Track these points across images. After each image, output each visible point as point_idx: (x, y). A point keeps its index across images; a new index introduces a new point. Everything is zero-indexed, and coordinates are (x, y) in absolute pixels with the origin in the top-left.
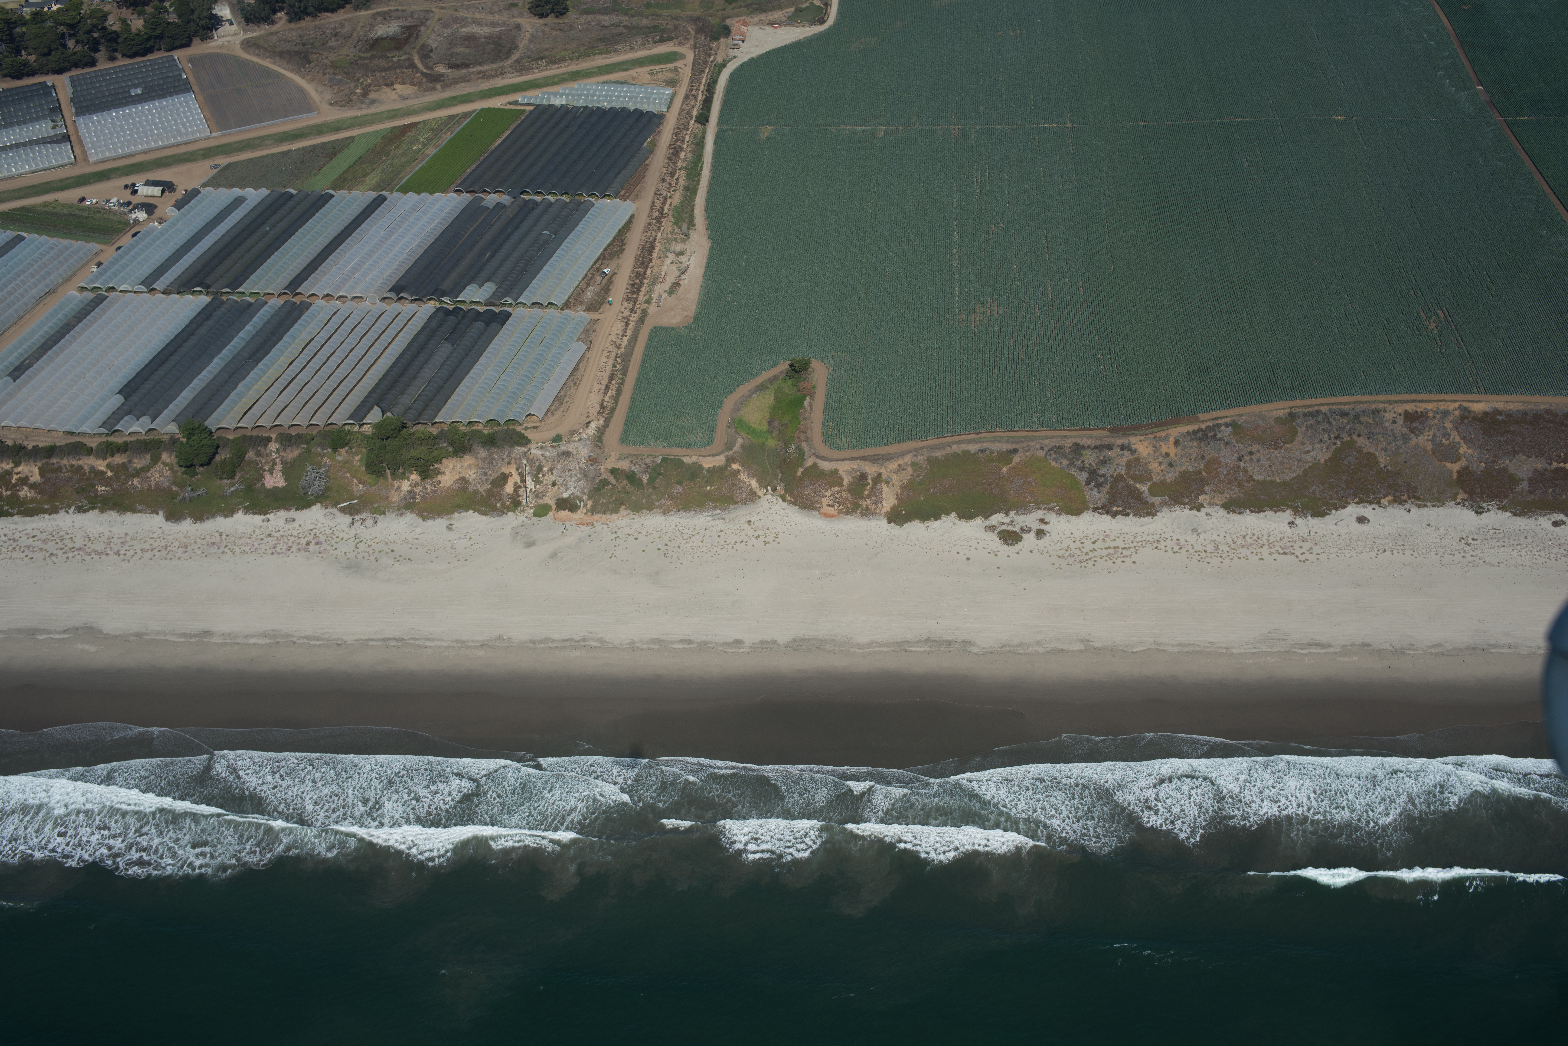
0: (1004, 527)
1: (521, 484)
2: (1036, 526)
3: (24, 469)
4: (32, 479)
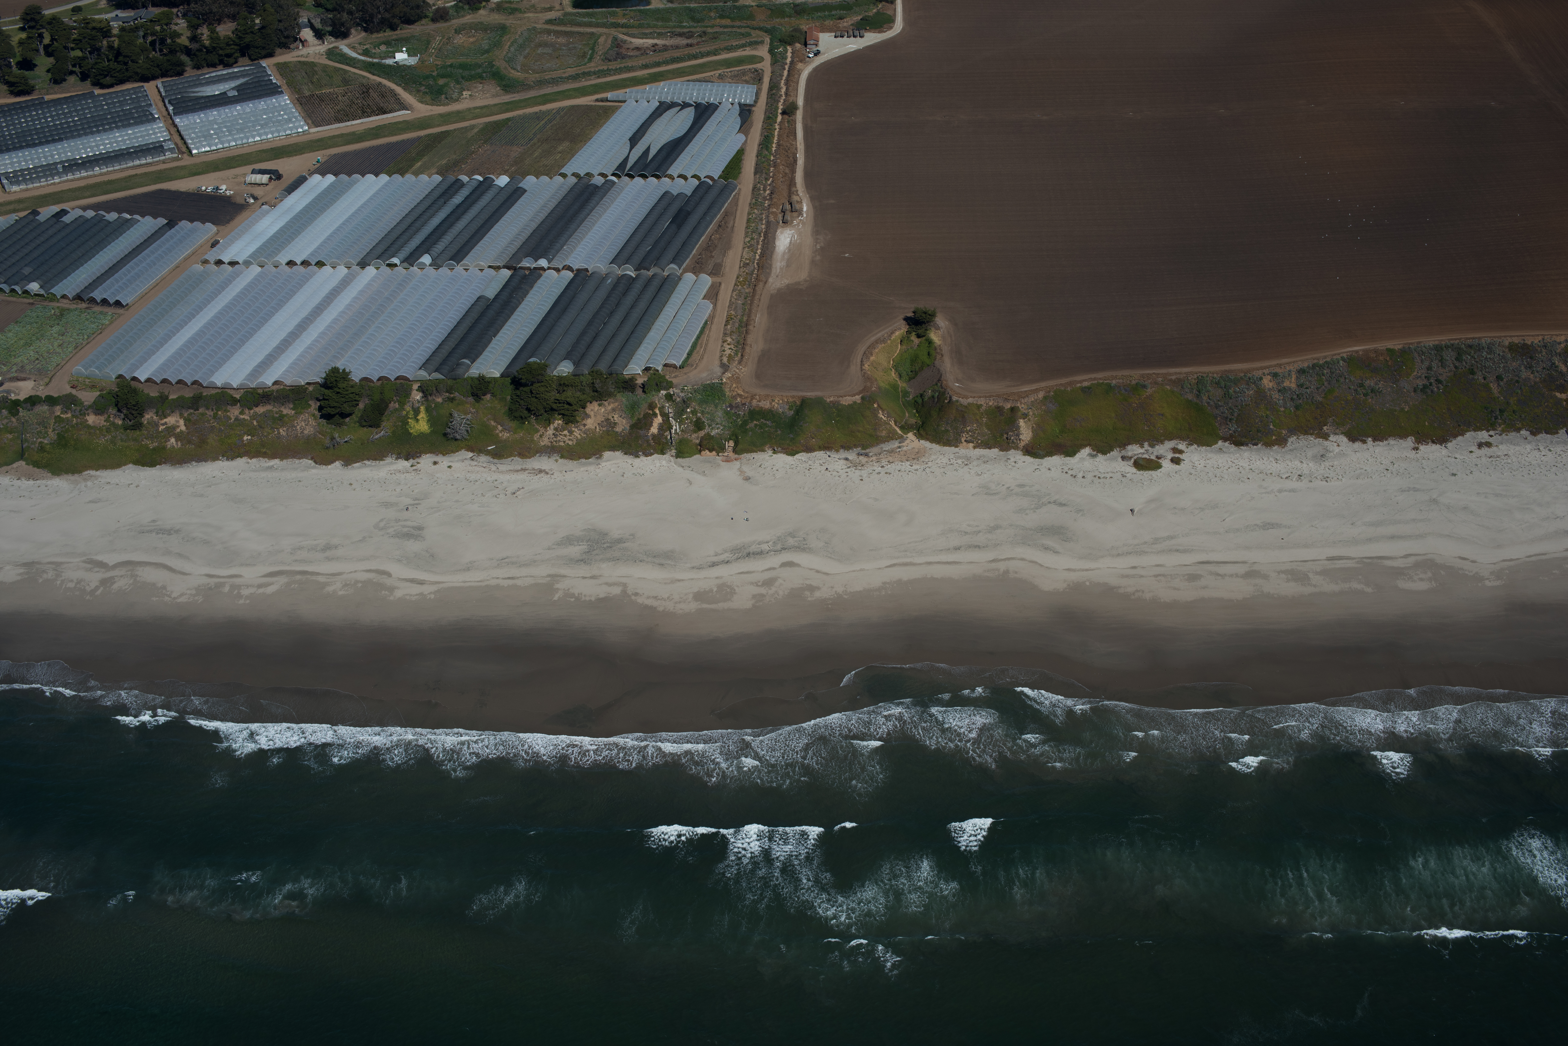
0: (1141, 456)
1: (666, 426)
2: (1170, 455)
3: (171, 420)
4: (178, 430)
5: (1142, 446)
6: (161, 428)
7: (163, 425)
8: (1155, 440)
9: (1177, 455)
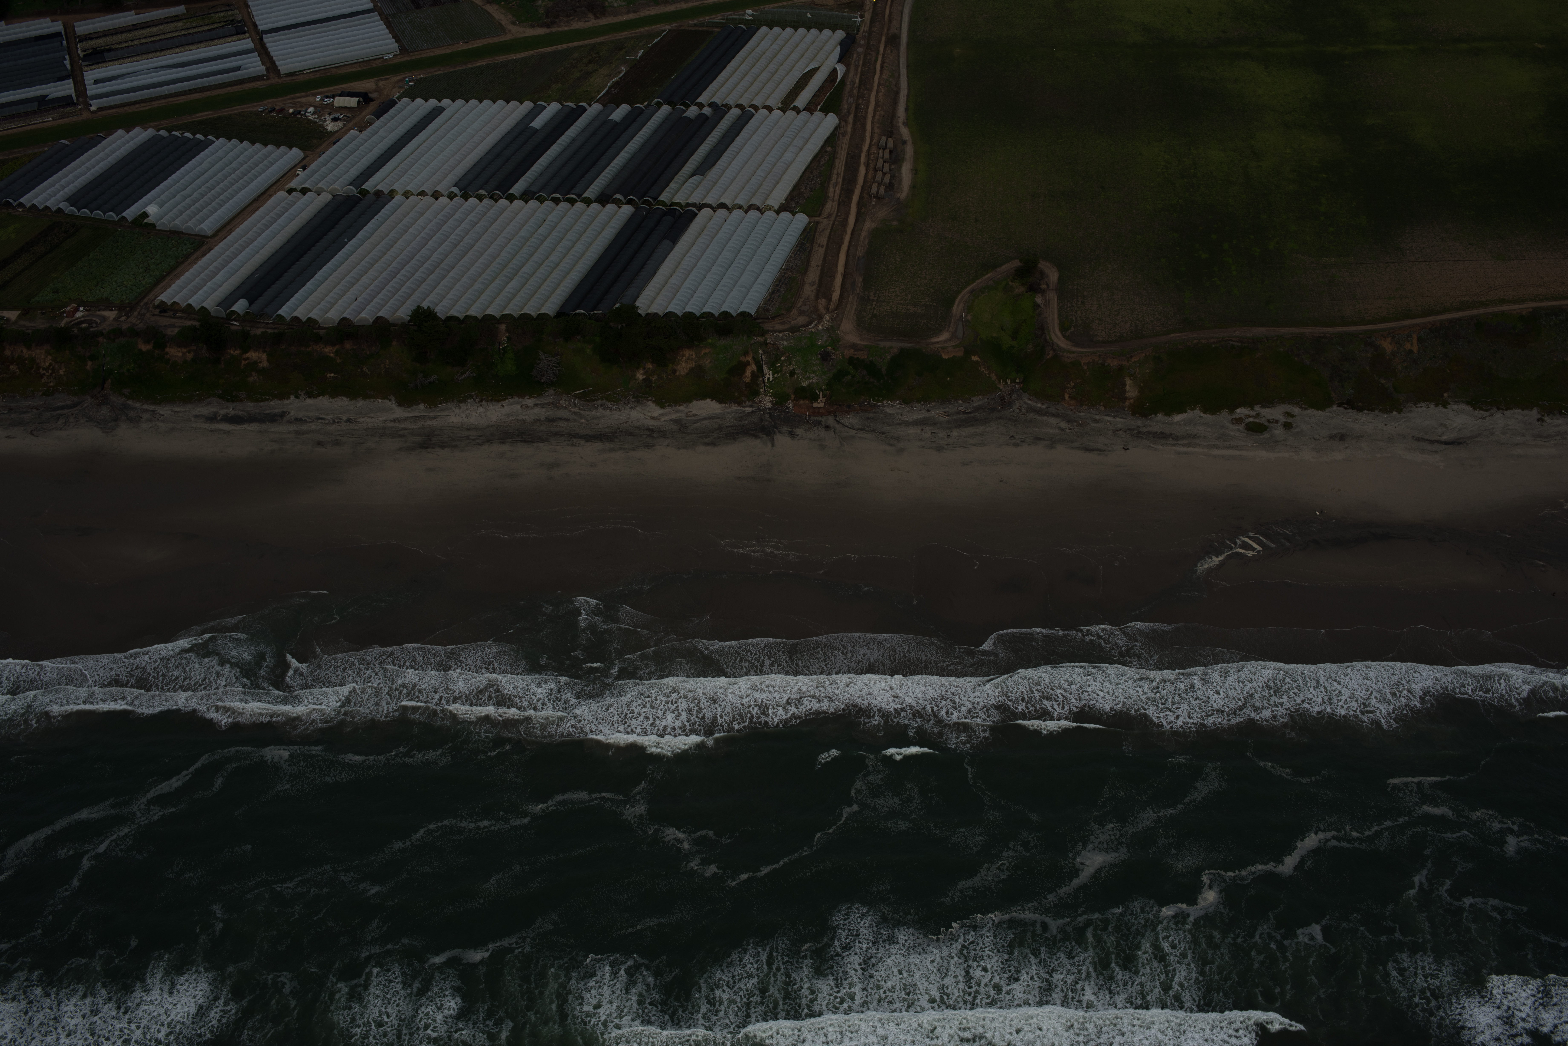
0: (1251, 419)
1: (759, 373)
2: (1283, 419)
3: (253, 355)
4: (261, 365)
5: (1252, 409)
6: (243, 363)
7: (245, 360)
8: (1268, 403)
9: (1290, 420)
